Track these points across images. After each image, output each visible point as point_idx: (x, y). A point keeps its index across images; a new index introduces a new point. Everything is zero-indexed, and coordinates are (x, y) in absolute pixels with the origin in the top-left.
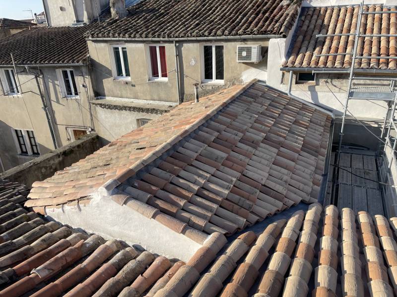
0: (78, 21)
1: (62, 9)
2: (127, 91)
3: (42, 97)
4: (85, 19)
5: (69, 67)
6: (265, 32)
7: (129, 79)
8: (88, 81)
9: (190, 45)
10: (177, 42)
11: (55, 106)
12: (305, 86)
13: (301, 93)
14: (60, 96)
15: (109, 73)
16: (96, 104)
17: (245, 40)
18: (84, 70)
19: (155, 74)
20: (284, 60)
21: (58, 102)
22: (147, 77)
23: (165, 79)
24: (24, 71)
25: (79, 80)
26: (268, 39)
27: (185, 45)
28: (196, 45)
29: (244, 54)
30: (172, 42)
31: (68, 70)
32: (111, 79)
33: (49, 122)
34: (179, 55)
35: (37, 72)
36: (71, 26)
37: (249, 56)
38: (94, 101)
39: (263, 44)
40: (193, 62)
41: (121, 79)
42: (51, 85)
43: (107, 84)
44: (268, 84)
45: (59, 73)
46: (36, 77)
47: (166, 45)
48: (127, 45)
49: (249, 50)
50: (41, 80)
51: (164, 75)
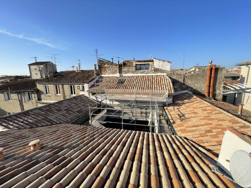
0: (41, 77)
1: (36, 74)
2: (49, 98)
3: (19, 101)
4: (44, 77)
5: (30, 91)
6: (84, 83)
7: (49, 95)
8: (36, 95)
9: (66, 85)
10: (62, 84)
11: (24, 104)
12: (94, 96)
13: (93, 97)
14: (26, 100)
15: (43, 93)
16: (38, 103)
17: (79, 84)
18: (35, 92)
19: (57, 93)
20: (88, 89)
21: (25, 102)
22: (54, 94)
23: (60, 95)
24: (13, 93)
25: (33, 95)
26: (84, 84)
27: (64, 85)
28: (67, 85)
29: (78, 88)
30: (60, 84)
31: (30, 92)
32: (44, 95)
33: (21, 109)
34: (63, 88)
35: (18, 93)
36: (39, 79)
37: (80, 88)
38: (38, 102)
39: (83, 85)
40: (67, 90)
41: (47, 95)
42: (23, 97)
43: (42, 96)
44: (85, 95)
45: (27, 93)
46: (18, 95)
47: (59, 85)
48: (48, 85)
49: (79, 87)
50: (19, 96)
51: (60, 93)
